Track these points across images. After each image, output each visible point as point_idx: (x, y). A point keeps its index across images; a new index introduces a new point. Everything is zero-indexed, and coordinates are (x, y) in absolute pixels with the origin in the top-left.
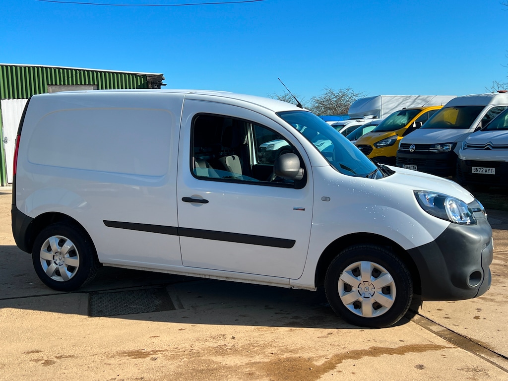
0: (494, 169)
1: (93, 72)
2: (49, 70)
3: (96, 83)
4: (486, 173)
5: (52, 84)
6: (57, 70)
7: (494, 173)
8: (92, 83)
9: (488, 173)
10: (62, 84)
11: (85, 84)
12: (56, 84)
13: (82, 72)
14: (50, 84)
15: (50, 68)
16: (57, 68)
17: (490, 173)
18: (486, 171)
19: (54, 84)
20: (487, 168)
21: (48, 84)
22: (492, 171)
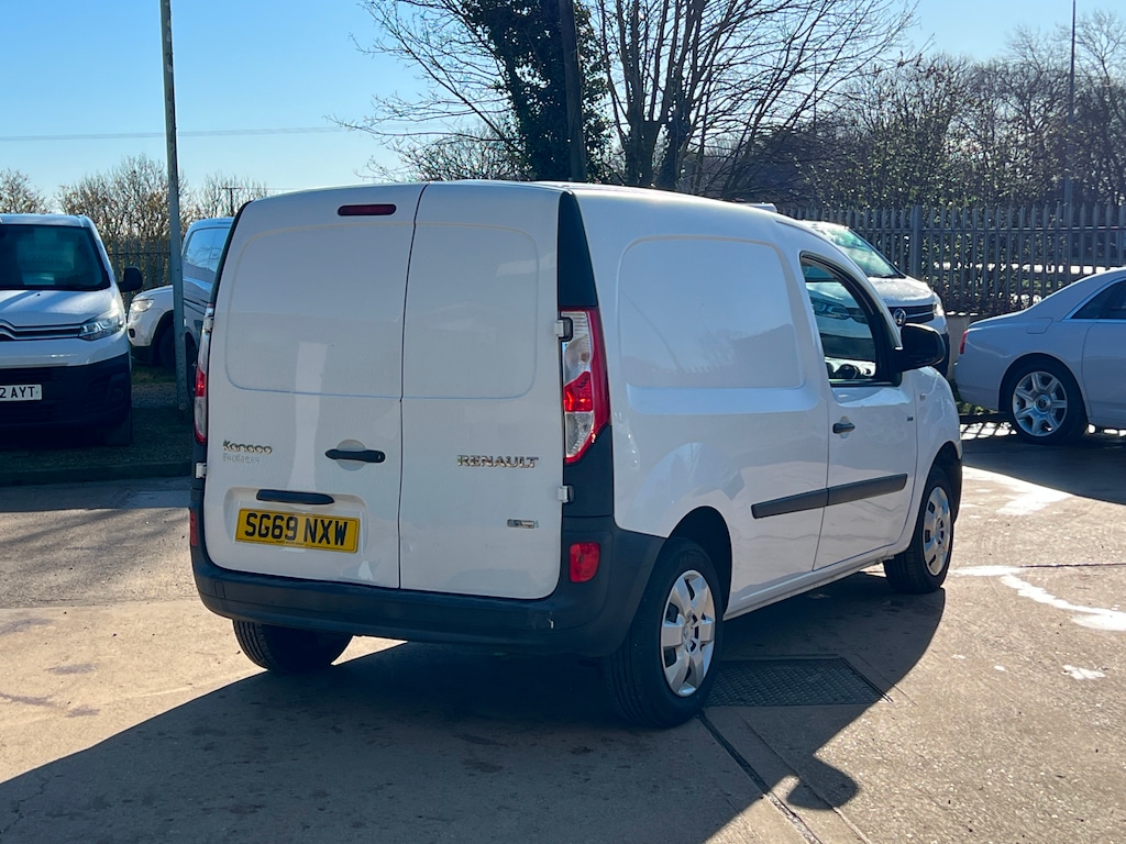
0: (38, 388)
4: (14, 399)
7: (38, 396)
9: (20, 398)
17: (27, 397)
18: (14, 393)
20: (17, 387)
22: (35, 393)
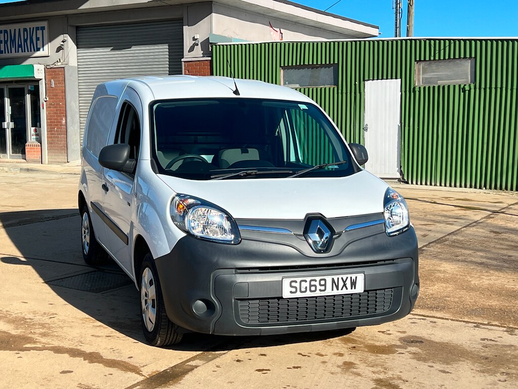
1: (470, 40)
2: (418, 42)
3: (473, 56)
5: (420, 60)
6: (428, 42)
8: (468, 56)
10: (432, 58)
11: (460, 57)
12: (425, 60)
13: (457, 42)
14: (418, 59)
15: (420, 40)
16: (427, 39)
19: (422, 59)
21: (416, 60)
